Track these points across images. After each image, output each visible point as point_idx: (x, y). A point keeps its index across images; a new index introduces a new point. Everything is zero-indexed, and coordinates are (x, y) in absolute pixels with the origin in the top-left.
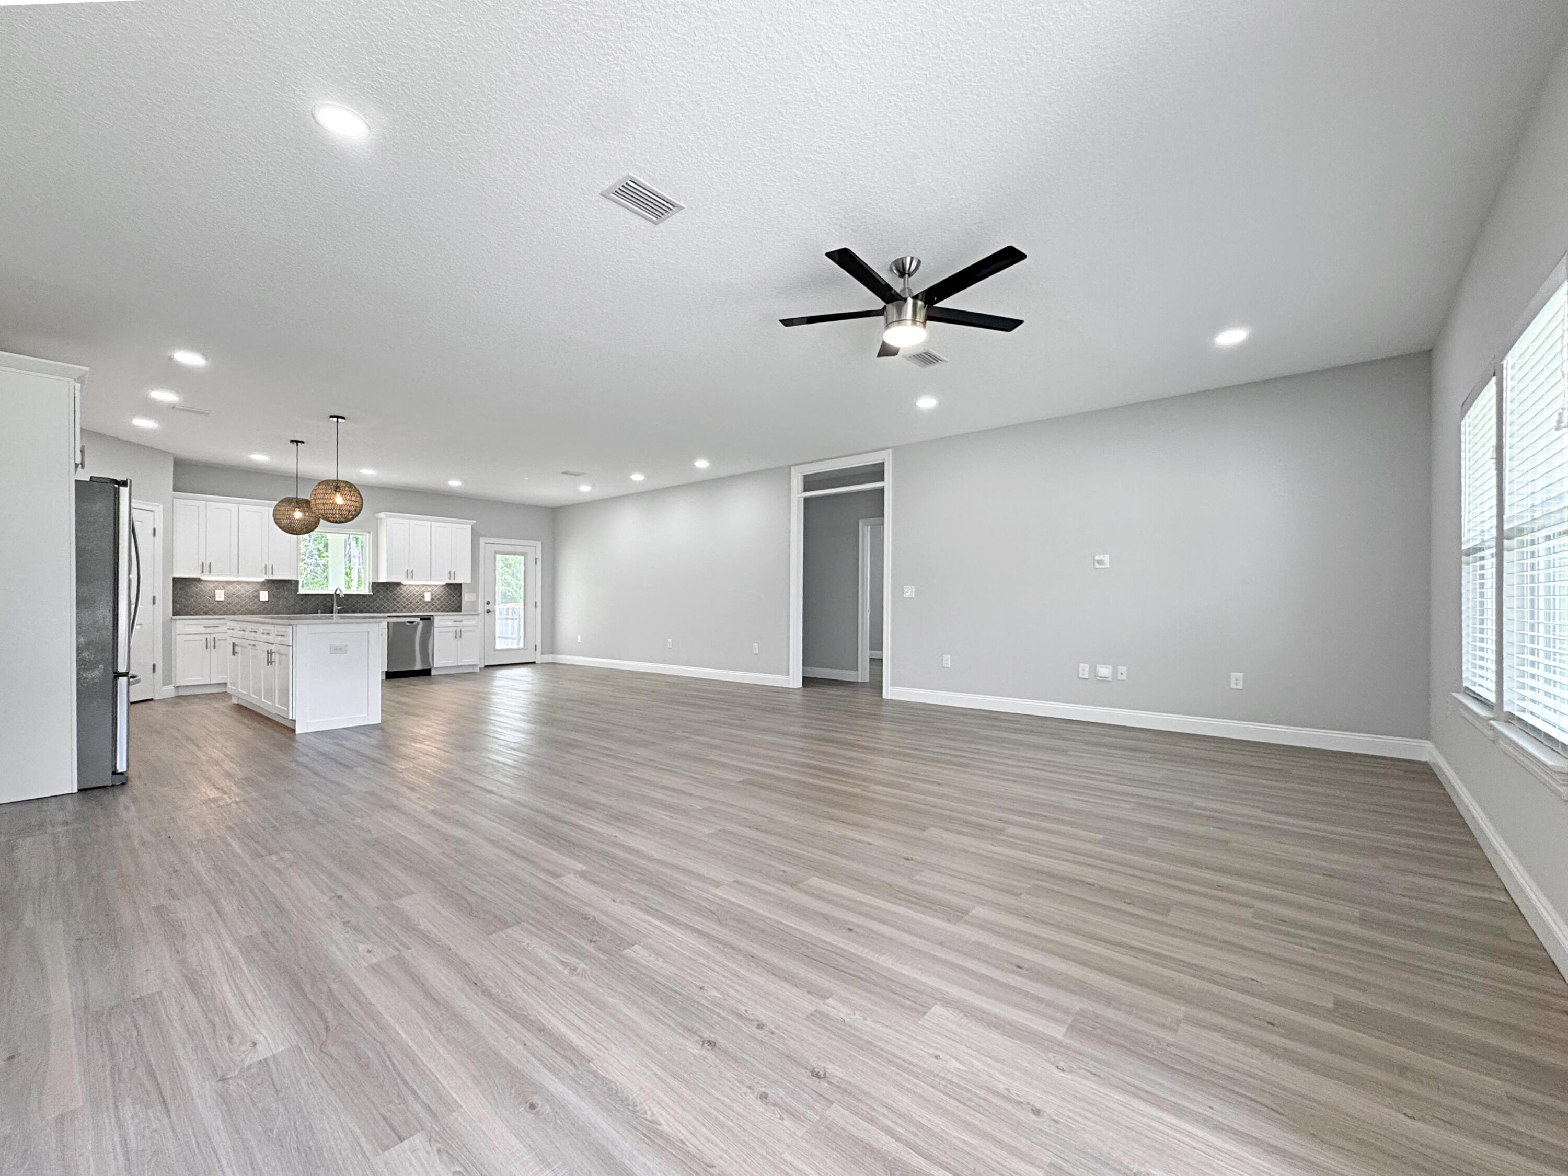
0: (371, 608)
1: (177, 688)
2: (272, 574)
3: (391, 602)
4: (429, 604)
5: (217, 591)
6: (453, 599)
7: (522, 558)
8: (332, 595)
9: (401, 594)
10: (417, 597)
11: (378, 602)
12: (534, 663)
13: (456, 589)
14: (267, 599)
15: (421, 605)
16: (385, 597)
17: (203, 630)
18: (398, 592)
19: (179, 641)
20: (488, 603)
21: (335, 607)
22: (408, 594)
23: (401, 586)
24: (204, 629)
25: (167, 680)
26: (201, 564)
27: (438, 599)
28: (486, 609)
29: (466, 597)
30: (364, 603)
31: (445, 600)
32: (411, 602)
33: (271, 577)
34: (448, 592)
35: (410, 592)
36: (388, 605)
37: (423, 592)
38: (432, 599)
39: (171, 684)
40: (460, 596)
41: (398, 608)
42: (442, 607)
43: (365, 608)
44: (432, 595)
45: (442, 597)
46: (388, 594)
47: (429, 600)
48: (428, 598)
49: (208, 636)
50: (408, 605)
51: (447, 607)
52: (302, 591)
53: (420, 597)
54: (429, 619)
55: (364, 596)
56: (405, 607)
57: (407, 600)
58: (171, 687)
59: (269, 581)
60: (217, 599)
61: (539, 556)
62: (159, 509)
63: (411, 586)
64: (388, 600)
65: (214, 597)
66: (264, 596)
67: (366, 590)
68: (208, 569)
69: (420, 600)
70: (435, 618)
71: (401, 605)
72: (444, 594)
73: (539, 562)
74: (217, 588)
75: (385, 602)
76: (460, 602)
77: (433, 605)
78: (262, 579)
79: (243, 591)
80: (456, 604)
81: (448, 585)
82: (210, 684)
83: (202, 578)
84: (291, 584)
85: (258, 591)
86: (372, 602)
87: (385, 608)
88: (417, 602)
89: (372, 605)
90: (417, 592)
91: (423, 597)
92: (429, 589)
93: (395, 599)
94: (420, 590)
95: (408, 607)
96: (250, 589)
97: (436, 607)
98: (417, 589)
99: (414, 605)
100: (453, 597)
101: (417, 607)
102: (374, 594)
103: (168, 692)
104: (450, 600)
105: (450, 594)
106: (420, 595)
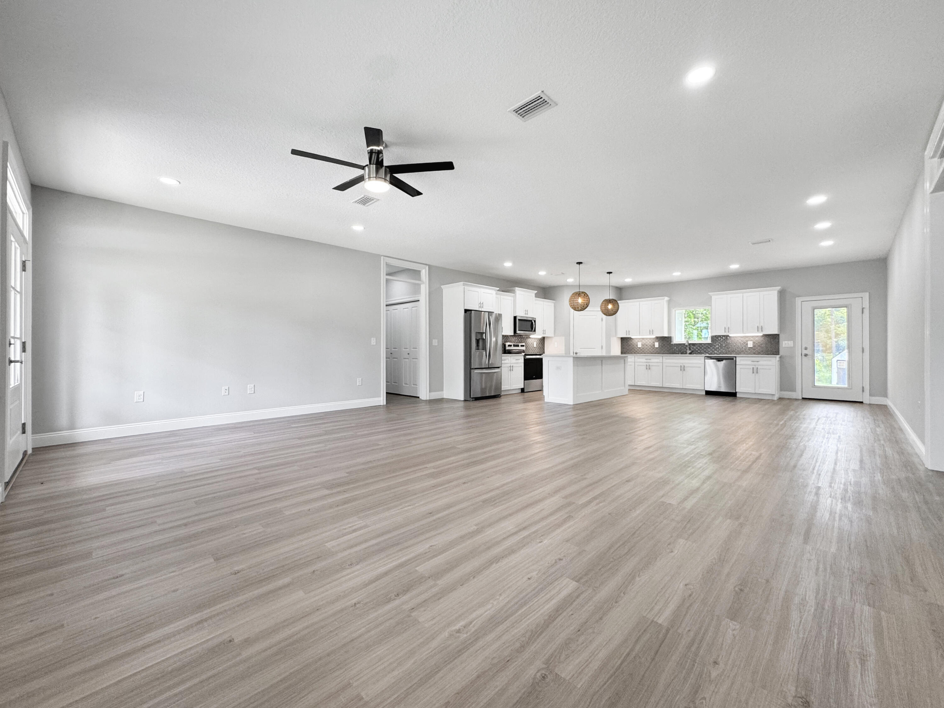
2: (656, 335)
4: (752, 349)
5: (638, 343)
6: (769, 345)
7: (847, 310)
9: (731, 343)
10: (742, 344)
12: (862, 402)
13: (775, 338)
15: (745, 350)
20: (807, 348)
22: (735, 343)
23: (729, 338)
26: (626, 331)
27: (759, 346)
28: (804, 353)
29: (783, 344)
31: (764, 346)
32: (737, 348)
34: (767, 340)
35: (737, 341)
37: (747, 341)
38: (754, 346)
40: (778, 344)
41: (728, 351)
44: (754, 343)
45: (762, 344)
47: (752, 346)
48: (750, 345)
50: (735, 350)
51: (767, 352)
52: (674, 342)
53: (744, 345)
54: (733, 359)
55: (708, 344)
57: (735, 346)
59: (658, 338)
61: (866, 305)
63: (737, 337)
65: (638, 346)
66: (657, 345)
67: (709, 341)
68: (628, 333)
70: (737, 358)
72: (764, 342)
73: (866, 311)
74: (639, 341)
76: (777, 348)
77: (755, 350)
79: (648, 343)
80: (774, 349)
81: (768, 336)
84: (668, 339)
85: (654, 342)
88: (742, 348)
90: (742, 341)
91: (747, 344)
92: (752, 339)
93: (725, 346)
96: (651, 341)
100: (772, 344)
101: (742, 351)
102: (712, 343)
105: (769, 342)
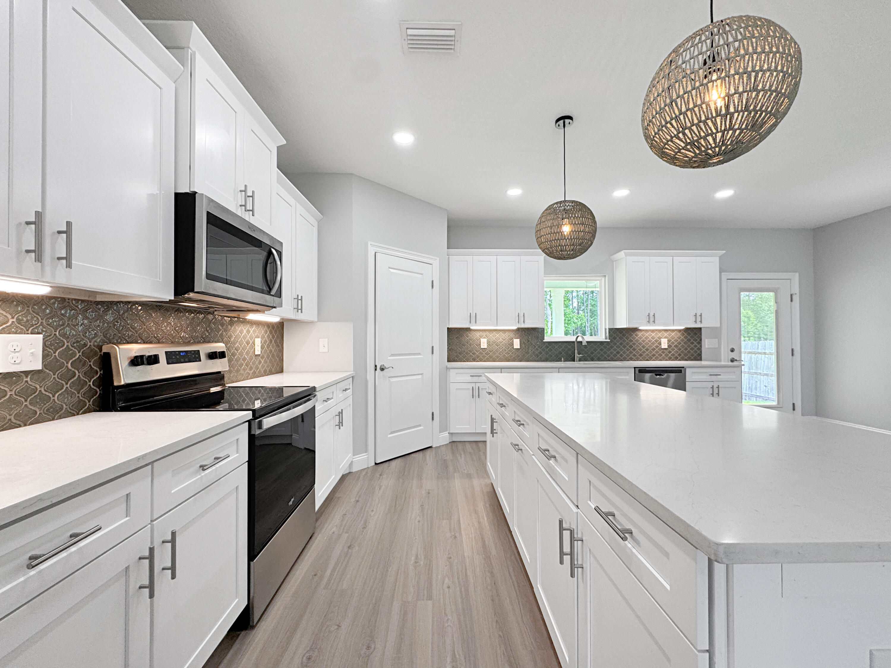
0: (608, 356)
1: (451, 434)
2: (524, 322)
3: (628, 350)
4: (666, 352)
5: (482, 339)
6: (692, 346)
7: (772, 294)
8: (574, 342)
9: (637, 341)
10: (653, 344)
11: (615, 350)
13: (696, 334)
14: (519, 347)
15: (657, 352)
16: (621, 344)
17: (468, 379)
18: (634, 338)
19: (453, 387)
20: (732, 350)
21: (576, 355)
22: (644, 341)
23: (638, 333)
24: (470, 378)
25: (444, 427)
26: (469, 315)
27: (676, 346)
28: (730, 358)
29: (707, 343)
30: (601, 350)
31: (683, 346)
32: (647, 350)
33: (523, 326)
34: (686, 337)
35: (646, 338)
36: (624, 353)
37: (660, 338)
38: (669, 346)
39: (447, 431)
40: (700, 342)
41: (635, 355)
42: (680, 355)
43: (602, 355)
44: (669, 341)
45: (680, 343)
46: (624, 341)
47: (666, 347)
48: (664, 344)
49: (473, 385)
50: (644, 352)
51: (686, 355)
52: (547, 339)
53: (656, 344)
54: (680, 372)
55: (601, 343)
56: (641, 355)
57: (643, 347)
58: (446, 434)
59: (519, 329)
60: (482, 347)
61: (796, 290)
62: (436, 262)
63: (647, 331)
64: (624, 347)
65: (480, 345)
66: (517, 344)
67: (602, 337)
68: (474, 321)
69: (657, 347)
70: (687, 370)
71: (637, 352)
72: (682, 340)
73: (796, 298)
74: (482, 336)
75: (621, 350)
76: (700, 349)
77: (670, 352)
78: (515, 328)
79: (501, 340)
80: (696, 352)
81: (687, 330)
82: (476, 433)
83: (471, 328)
84: (538, 332)
85: (512, 339)
86: (609, 349)
87: (621, 356)
88: (654, 349)
89: (609, 353)
90: (653, 338)
91: (660, 343)
92: (666, 334)
93: (631, 347)
94: (656, 335)
95: (644, 355)
96: (506, 336)
97: (673, 355)
98: (653, 334)
99: (651, 352)
100: (692, 343)
101: (654, 355)
102: (611, 341)
103: (443, 439)
104: (689, 346)
105: (689, 340)
106: (656, 341)
